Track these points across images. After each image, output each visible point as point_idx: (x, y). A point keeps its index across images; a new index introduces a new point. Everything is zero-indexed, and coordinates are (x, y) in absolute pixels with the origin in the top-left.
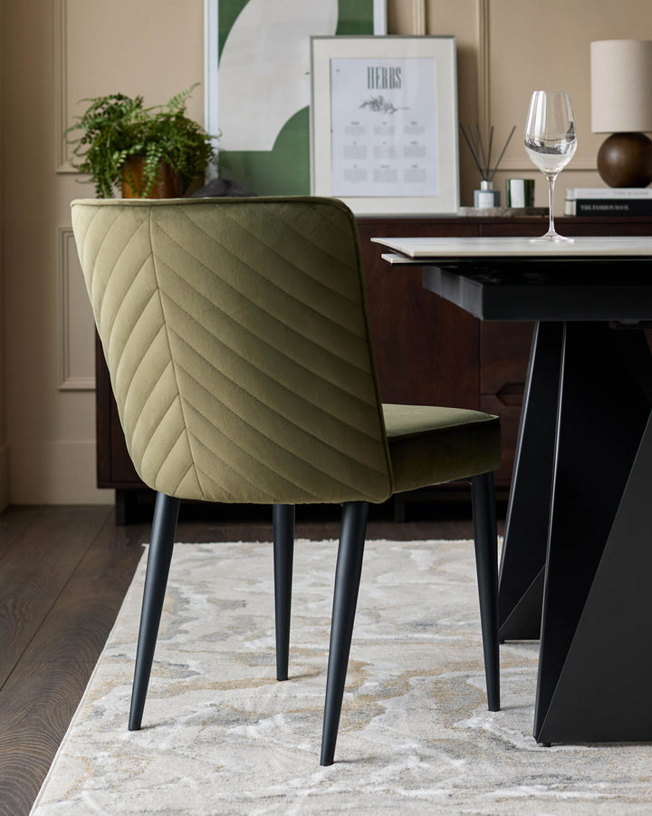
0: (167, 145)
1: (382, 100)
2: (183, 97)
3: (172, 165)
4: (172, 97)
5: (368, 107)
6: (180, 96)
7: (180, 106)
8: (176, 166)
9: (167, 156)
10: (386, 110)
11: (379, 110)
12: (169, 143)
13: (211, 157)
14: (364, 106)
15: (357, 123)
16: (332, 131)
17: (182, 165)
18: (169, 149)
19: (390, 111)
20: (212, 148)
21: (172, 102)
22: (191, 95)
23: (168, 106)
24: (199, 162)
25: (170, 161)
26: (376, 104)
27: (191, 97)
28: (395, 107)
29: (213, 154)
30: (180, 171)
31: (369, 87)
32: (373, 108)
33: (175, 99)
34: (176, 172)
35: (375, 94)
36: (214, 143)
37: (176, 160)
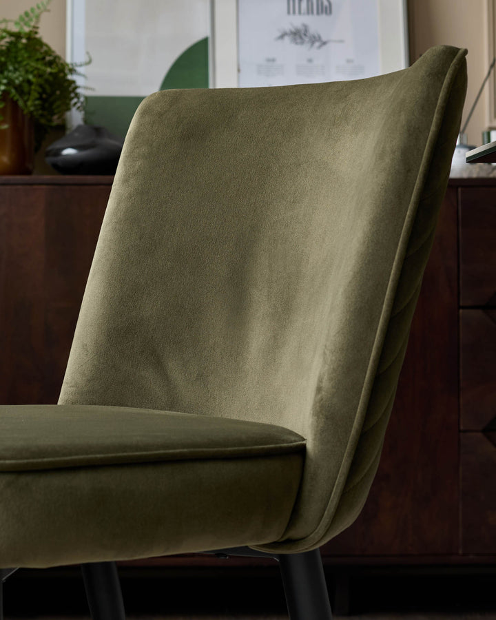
0: (14, 76)
1: (306, 31)
2: (37, 11)
3: (21, 103)
4: (22, 13)
5: (287, 39)
6: (32, 10)
7: (32, 24)
8: (26, 105)
9: (13, 91)
10: (313, 43)
11: (302, 43)
12: (17, 73)
13: (75, 100)
14: (282, 37)
15: (273, 60)
16: (239, 70)
17: (35, 106)
18: (17, 82)
19: (317, 44)
20: (76, 87)
21: (21, 19)
22: (48, 8)
23: (16, 23)
24: (58, 103)
25: (17, 97)
26: (299, 35)
27: (49, 11)
28: (324, 38)
29: (77, 96)
30: (31, 113)
31: (289, 13)
32: (294, 41)
33: (27, 14)
34: (25, 112)
35: (298, 21)
36: (79, 81)
37: (26, 98)
